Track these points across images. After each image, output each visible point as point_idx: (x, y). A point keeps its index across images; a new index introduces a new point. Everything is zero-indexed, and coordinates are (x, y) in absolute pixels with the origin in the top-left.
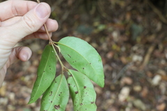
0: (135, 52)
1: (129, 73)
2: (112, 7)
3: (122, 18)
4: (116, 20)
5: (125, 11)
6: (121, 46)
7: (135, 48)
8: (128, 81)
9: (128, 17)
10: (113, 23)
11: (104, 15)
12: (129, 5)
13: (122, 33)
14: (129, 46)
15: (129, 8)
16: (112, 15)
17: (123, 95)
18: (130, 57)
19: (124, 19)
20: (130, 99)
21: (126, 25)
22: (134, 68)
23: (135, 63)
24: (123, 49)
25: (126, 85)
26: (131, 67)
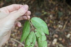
0: (59, 24)
1: (57, 33)
2: (50, 4)
3: (54, 9)
4: (51, 10)
5: (55, 6)
6: (53, 21)
7: (59, 22)
8: (57, 36)
9: (57, 9)
10: (50, 11)
11: (46, 8)
12: (57, 3)
13: (54, 16)
14: (57, 21)
15: (57, 5)
16: (50, 8)
17: (54, 42)
18: (57, 26)
19: (55, 10)
20: (57, 44)
21: (56, 12)
22: (59, 31)
23: (59, 28)
24: (54, 22)
25: (56, 38)
26: (58, 30)
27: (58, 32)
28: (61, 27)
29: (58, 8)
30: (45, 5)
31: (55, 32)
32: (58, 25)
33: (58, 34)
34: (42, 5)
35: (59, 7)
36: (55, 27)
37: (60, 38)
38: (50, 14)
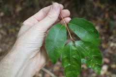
27: (110, 54)
28: (114, 46)
29: (109, 15)
30: (88, 10)
31: (104, 55)
32: (109, 42)
33: (109, 58)
34: (82, 10)
35: (111, 12)
36: (104, 46)
37: (113, 64)
38: (96, 25)
